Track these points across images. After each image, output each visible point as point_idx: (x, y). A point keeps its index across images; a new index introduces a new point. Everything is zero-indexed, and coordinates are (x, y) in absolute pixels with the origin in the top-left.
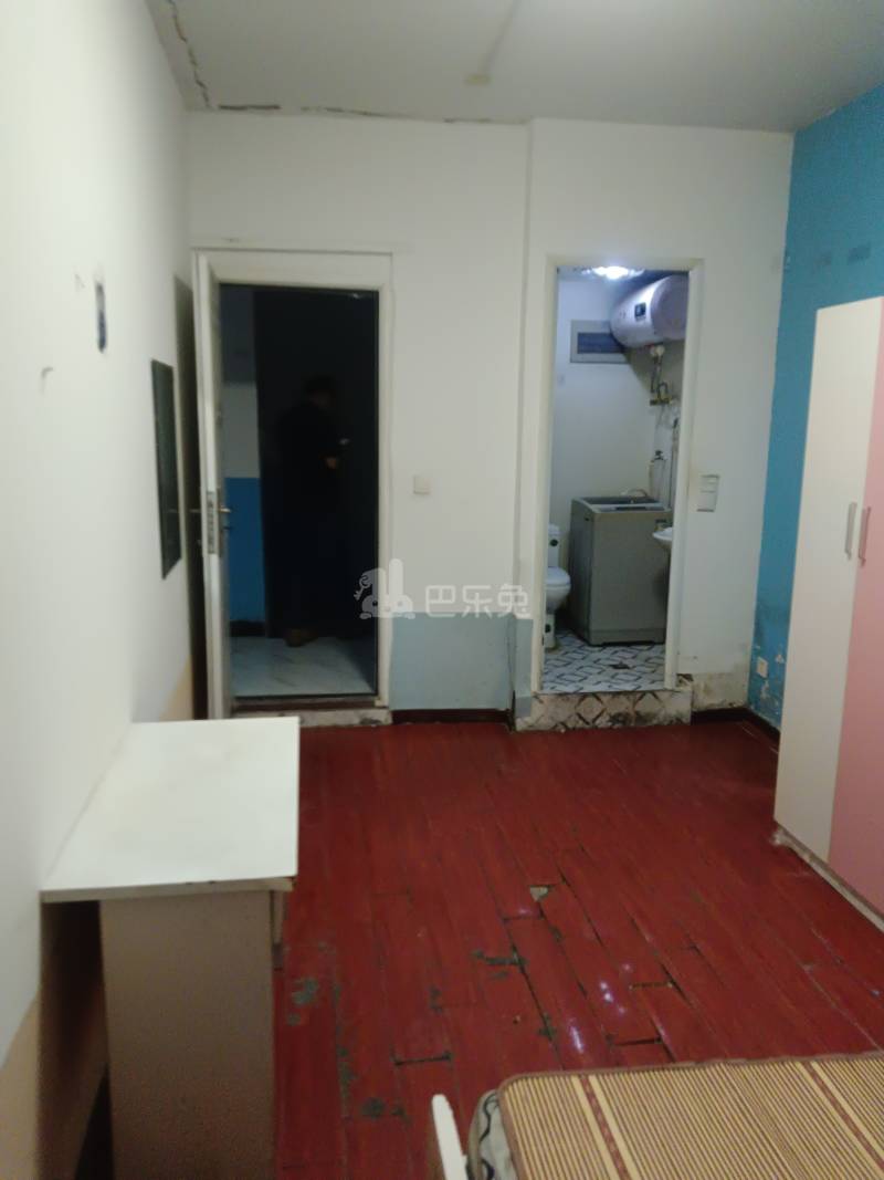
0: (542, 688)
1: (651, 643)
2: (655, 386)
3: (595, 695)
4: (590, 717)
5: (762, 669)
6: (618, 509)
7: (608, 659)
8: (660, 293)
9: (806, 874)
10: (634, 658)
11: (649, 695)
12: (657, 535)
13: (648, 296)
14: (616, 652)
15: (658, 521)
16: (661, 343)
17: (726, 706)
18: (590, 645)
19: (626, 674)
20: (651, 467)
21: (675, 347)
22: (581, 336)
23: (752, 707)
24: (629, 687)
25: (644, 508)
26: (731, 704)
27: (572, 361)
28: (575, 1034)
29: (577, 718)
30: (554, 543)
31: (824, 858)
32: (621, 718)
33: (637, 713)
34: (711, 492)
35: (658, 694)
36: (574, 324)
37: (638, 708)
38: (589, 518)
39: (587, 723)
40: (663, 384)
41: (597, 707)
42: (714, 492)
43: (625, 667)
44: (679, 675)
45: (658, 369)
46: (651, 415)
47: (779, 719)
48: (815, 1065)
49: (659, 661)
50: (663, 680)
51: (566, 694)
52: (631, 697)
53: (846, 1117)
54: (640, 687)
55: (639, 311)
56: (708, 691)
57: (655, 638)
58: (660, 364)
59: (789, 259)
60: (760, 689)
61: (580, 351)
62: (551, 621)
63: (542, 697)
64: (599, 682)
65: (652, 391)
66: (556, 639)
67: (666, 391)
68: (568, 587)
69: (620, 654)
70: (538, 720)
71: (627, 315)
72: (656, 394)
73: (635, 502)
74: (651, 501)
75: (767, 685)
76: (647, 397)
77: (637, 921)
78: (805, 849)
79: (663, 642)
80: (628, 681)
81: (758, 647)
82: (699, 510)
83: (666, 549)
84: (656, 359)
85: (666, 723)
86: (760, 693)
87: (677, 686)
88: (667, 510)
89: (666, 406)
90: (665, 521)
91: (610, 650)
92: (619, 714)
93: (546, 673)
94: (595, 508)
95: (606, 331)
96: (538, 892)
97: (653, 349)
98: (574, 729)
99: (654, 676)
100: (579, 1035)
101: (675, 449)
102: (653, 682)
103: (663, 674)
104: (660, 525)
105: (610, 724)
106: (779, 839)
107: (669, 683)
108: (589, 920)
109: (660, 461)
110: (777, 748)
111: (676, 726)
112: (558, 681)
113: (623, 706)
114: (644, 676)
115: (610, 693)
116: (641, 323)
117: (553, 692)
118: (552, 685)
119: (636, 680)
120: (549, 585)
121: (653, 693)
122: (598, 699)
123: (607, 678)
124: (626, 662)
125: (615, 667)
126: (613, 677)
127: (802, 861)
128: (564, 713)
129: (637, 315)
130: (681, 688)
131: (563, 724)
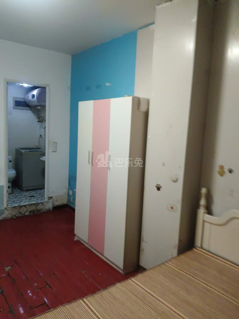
0: (7, 206)
1: (41, 189)
2: (39, 118)
3: (25, 206)
4: (23, 213)
5: (71, 193)
6: (30, 151)
7: (28, 195)
8: (38, 92)
9: (83, 246)
10: (36, 193)
11: (40, 204)
12: (41, 159)
13: (35, 92)
14: (31, 192)
15: (41, 154)
16: (40, 106)
17: (62, 204)
18: (23, 191)
19: (34, 198)
20: (39, 139)
21: (44, 107)
22: (16, 101)
23: (69, 204)
24: (35, 202)
25: (37, 151)
26: (63, 203)
27: (13, 108)
28: (21, 309)
29: (19, 213)
30: (10, 161)
31: (87, 242)
32: (32, 212)
33: (37, 209)
34: (55, 147)
35: (43, 203)
36: (14, 98)
37: (37, 208)
38: (21, 154)
39: (23, 214)
40: (41, 117)
41: (25, 209)
42: (56, 147)
43: (34, 196)
44: (49, 197)
45: (39, 112)
46: (38, 125)
47: (75, 206)
48: (85, 299)
49: (43, 194)
50: (44, 199)
51: (16, 207)
52: (36, 205)
53: (92, 311)
54: (38, 202)
55: (33, 96)
56: (57, 201)
57: (42, 187)
58: (40, 111)
59: (72, 87)
60: (70, 198)
61: (16, 106)
62: (10, 185)
63: (8, 209)
64: (25, 202)
65: (38, 118)
66: (12, 190)
67: (42, 118)
68: (15, 174)
69: (32, 193)
70: (7, 216)
71: (30, 97)
72: (39, 119)
73: (35, 149)
74: (39, 149)
75: (72, 197)
76: (37, 120)
77: (38, 270)
78: (82, 240)
79: (44, 188)
80: (34, 201)
81: (69, 187)
82: (52, 152)
83: (44, 162)
84: (38, 110)
85: (46, 211)
86: (70, 200)
87: (48, 200)
88: (44, 151)
89: (42, 123)
90: (43, 154)
91: (29, 192)
92: (32, 211)
93: (9, 201)
94: (23, 151)
95: (24, 101)
96: (8, 269)
97: (37, 107)
98: (18, 217)
99: (42, 198)
100: (22, 309)
101: (45, 135)
102: (42, 200)
103: (44, 197)
104: (42, 155)
105: (29, 214)
106: (76, 239)
107: (46, 200)
108: (24, 273)
109: (41, 138)
110: (75, 213)
111: (48, 211)
112: (13, 203)
113: (33, 208)
114: (39, 199)
115: (29, 205)
116: (34, 100)
117: (12, 206)
118: (11, 204)
119: (37, 200)
120: (9, 174)
121: (42, 203)
122: (26, 207)
123: (28, 200)
124: (34, 195)
125: (30, 197)
126: (30, 200)
127: (82, 243)
128: (15, 213)
129: (32, 97)
130: (49, 201)
131: (15, 216)
